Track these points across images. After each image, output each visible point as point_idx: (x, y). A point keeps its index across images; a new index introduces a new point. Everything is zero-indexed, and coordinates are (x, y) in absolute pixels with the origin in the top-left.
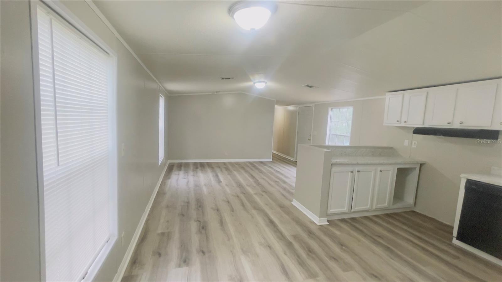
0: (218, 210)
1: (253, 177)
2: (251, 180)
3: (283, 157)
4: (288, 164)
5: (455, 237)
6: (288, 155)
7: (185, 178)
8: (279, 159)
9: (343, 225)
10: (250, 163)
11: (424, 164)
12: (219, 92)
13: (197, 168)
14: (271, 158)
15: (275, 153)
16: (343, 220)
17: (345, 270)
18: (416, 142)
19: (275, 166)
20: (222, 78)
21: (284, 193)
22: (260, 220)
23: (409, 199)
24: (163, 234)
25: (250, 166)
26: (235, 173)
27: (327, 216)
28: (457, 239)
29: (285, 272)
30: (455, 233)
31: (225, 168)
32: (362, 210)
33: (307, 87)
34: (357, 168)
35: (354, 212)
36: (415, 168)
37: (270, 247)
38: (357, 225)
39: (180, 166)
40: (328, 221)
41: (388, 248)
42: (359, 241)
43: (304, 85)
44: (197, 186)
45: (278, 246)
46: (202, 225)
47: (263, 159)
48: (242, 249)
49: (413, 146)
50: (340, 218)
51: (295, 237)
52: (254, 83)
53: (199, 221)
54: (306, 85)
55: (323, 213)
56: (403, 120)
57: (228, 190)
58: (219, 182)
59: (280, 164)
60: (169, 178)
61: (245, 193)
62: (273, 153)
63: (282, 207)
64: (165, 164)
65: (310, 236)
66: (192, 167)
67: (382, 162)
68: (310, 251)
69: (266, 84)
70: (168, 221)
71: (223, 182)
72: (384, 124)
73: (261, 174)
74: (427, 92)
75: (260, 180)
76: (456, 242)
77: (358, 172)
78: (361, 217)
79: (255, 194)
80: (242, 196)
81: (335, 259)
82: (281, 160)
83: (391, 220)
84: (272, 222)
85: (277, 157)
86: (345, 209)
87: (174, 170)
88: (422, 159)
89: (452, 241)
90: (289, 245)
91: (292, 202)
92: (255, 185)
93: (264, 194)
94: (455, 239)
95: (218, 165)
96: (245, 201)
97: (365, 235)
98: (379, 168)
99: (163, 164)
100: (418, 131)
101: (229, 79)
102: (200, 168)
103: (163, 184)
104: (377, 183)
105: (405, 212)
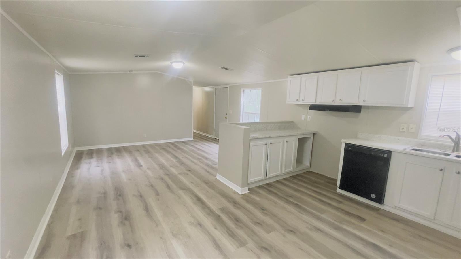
0: (141, 196)
1: (176, 157)
2: (174, 160)
3: (202, 135)
4: (209, 141)
5: (338, 187)
6: (207, 133)
7: (98, 166)
8: (199, 137)
9: (261, 191)
10: (172, 143)
11: (316, 133)
12: (133, 71)
13: (112, 154)
14: (192, 137)
15: (195, 132)
16: (260, 187)
17: (268, 232)
18: (310, 116)
19: (196, 144)
20: (135, 56)
21: (208, 169)
22: (188, 199)
23: (307, 162)
24: (74, 236)
25: (172, 146)
26: (157, 155)
27: (248, 185)
28: (340, 189)
29: (218, 246)
30: (338, 184)
31: (144, 151)
32: (275, 176)
33: (223, 69)
34: (269, 141)
35: (269, 178)
36: (310, 137)
37: (200, 225)
38: (272, 189)
39: (91, 154)
40: (248, 189)
41: (297, 204)
42: (276, 203)
43: (221, 67)
44: (114, 174)
45: (208, 222)
46: (124, 216)
47: (184, 139)
48: (172, 233)
49: (308, 120)
50: (258, 185)
51: (223, 210)
52: (172, 63)
53: (121, 212)
54: (223, 67)
55: (245, 183)
56: (301, 99)
57: (149, 172)
58: (140, 166)
59: (202, 142)
60: (78, 169)
61: (169, 175)
62: (193, 132)
63: (207, 183)
64: (71, 152)
65: (235, 206)
66: (106, 154)
67: (288, 134)
68: (237, 220)
69: (183, 64)
70: (80, 219)
71: (144, 166)
72: (287, 103)
73: (183, 153)
74: (318, 76)
75: (184, 160)
76: (339, 190)
77: (271, 144)
78: (273, 182)
79: (179, 174)
80: (166, 178)
81: (259, 223)
82: (202, 138)
83: (296, 181)
84: (199, 199)
85: (197, 135)
86: (262, 177)
87: (83, 159)
88: (314, 130)
89: (336, 190)
90: (218, 218)
91: (216, 176)
92: (179, 165)
93: (189, 173)
94: (339, 188)
95: (137, 149)
96: (170, 183)
97: (280, 197)
98: (286, 140)
99: (68, 153)
100: (313, 108)
101: (144, 56)
102: (116, 153)
103: (70, 175)
104: (285, 152)
105: (304, 173)
